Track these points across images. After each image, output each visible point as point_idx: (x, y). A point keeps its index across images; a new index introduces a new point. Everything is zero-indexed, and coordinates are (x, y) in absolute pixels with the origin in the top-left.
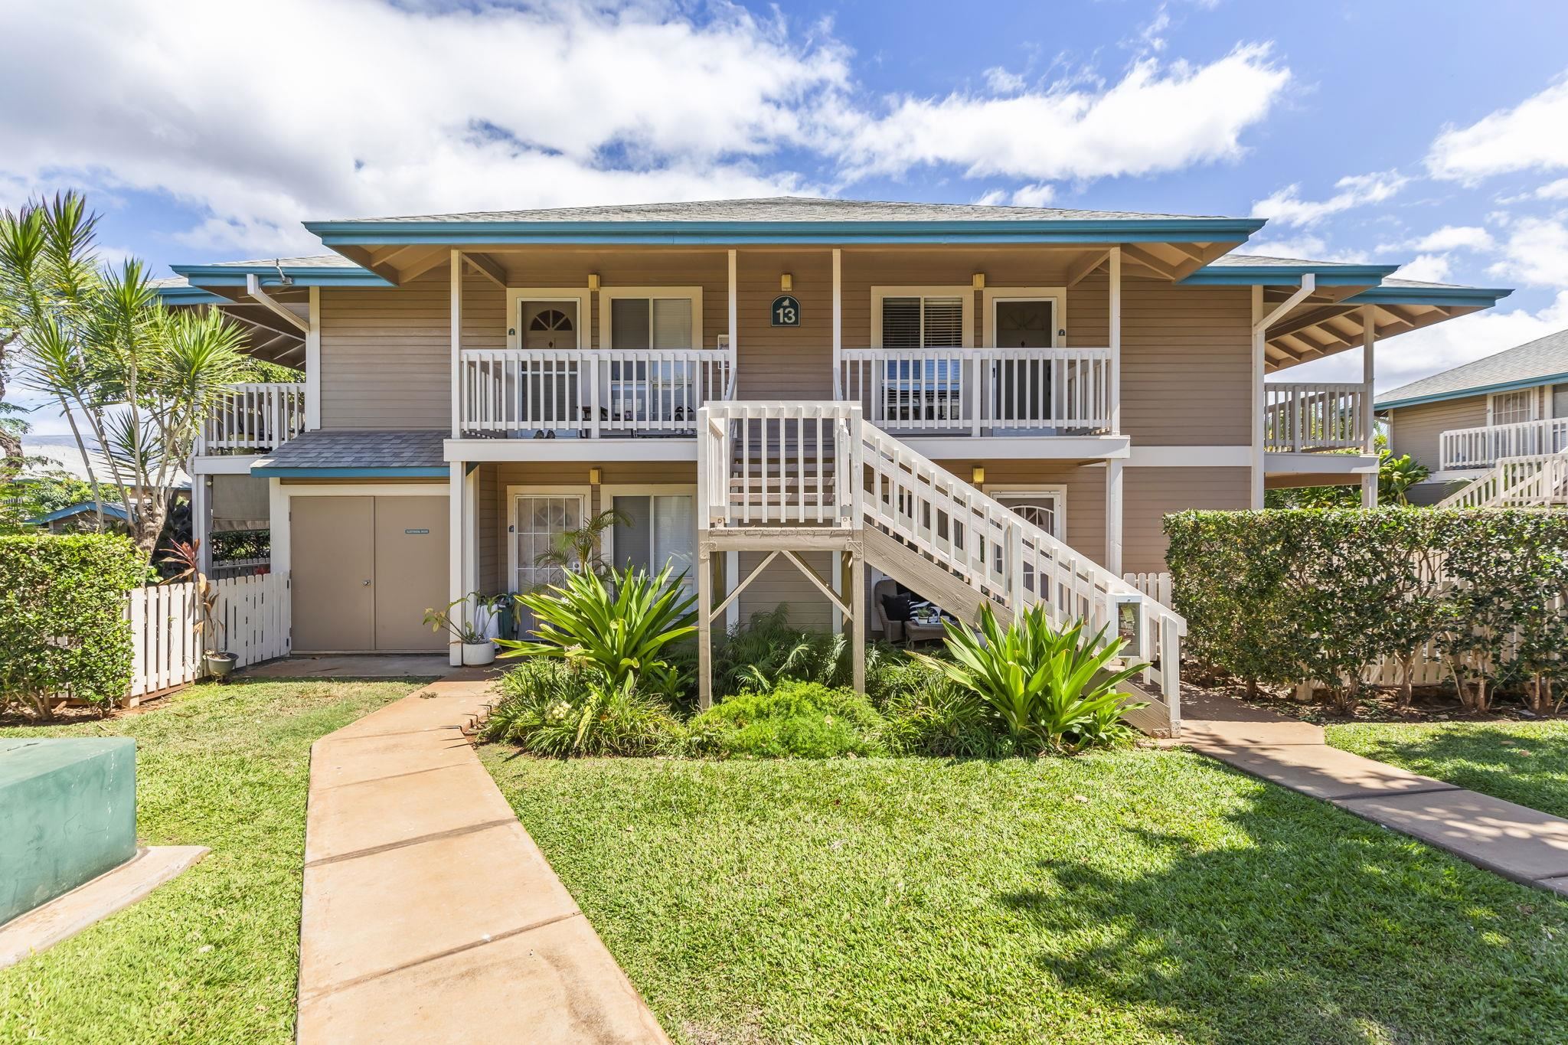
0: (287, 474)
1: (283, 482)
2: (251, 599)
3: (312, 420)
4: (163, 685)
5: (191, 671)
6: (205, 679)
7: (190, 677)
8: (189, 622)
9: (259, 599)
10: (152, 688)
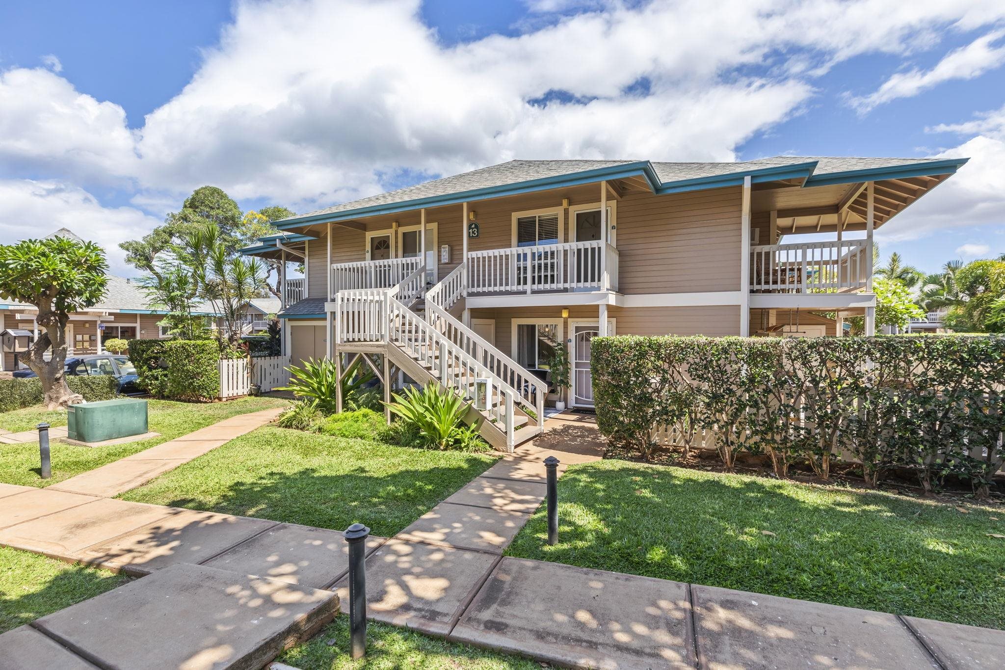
0: (291, 317)
1: (289, 320)
2: (272, 366)
3: (306, 295)
4: (235, 395)
5: (246, 391)
6: (250, 395)
7: (245, 393)
8: (245, 372)
9: (276, 366)
10: (231, 395)
